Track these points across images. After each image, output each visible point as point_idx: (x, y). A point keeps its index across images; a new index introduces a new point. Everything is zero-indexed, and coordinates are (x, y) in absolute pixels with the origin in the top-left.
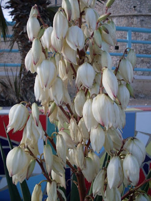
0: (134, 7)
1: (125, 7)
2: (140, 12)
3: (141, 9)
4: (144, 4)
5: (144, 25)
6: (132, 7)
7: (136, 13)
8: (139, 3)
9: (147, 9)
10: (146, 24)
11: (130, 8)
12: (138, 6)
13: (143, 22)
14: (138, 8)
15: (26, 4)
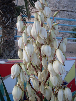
0: (56, 6)
1: (51, 6)
2: (58, 8)
3: (59, 7)
4: (60, 5)
5: (60, 15)
6: (55, 6)
7: (56, 9)
8: (58, 4)
9: (62, 7)
10: (61, 14)
11: (54, 7)
12: (57, 6)
13: (60, 14)
14: (57, 7)
15: (5, 6)
